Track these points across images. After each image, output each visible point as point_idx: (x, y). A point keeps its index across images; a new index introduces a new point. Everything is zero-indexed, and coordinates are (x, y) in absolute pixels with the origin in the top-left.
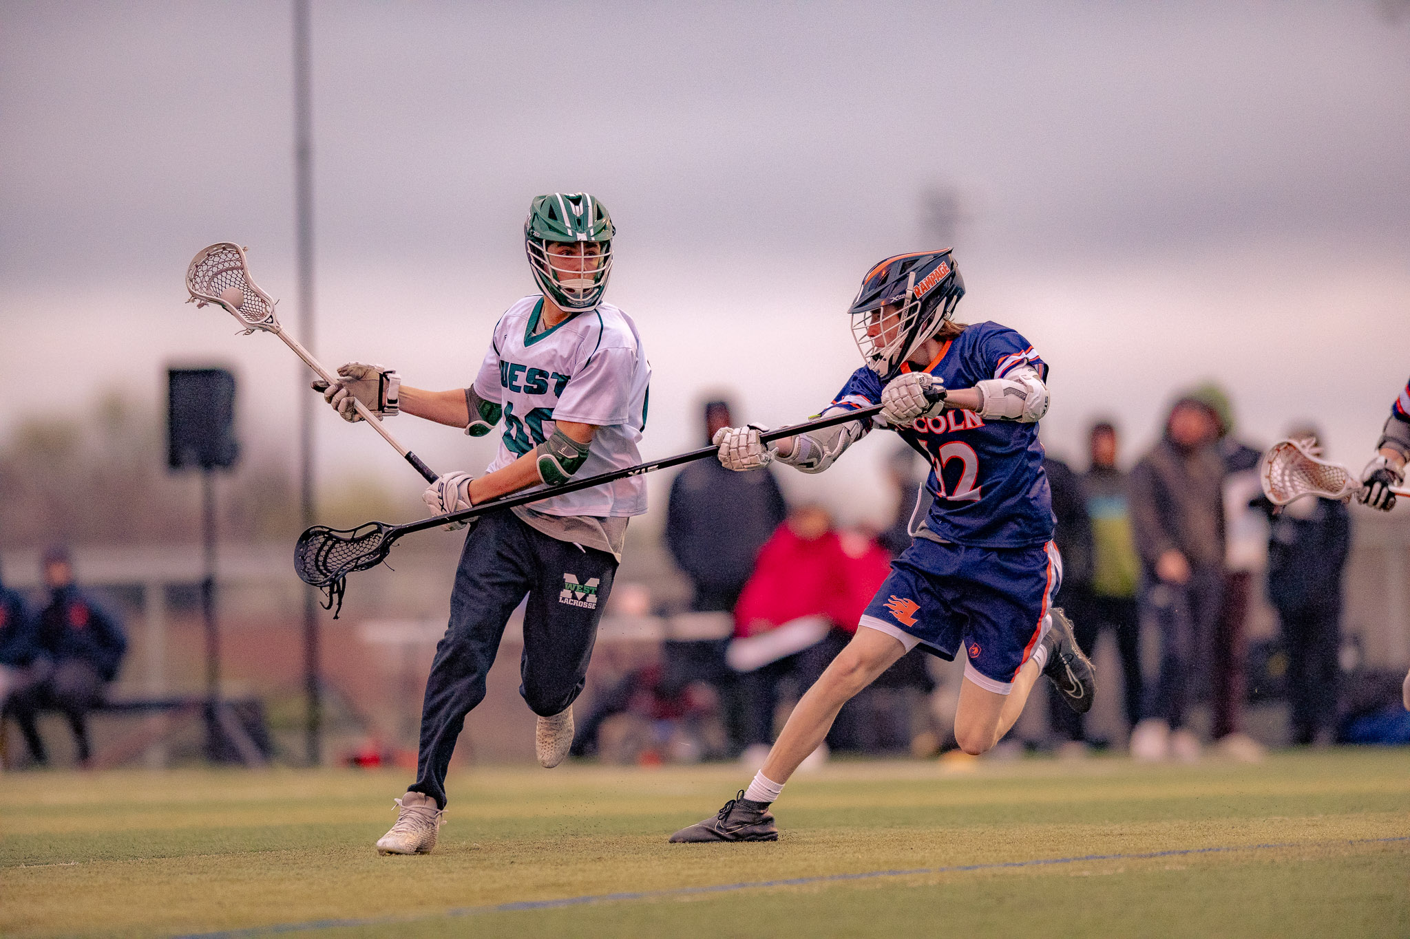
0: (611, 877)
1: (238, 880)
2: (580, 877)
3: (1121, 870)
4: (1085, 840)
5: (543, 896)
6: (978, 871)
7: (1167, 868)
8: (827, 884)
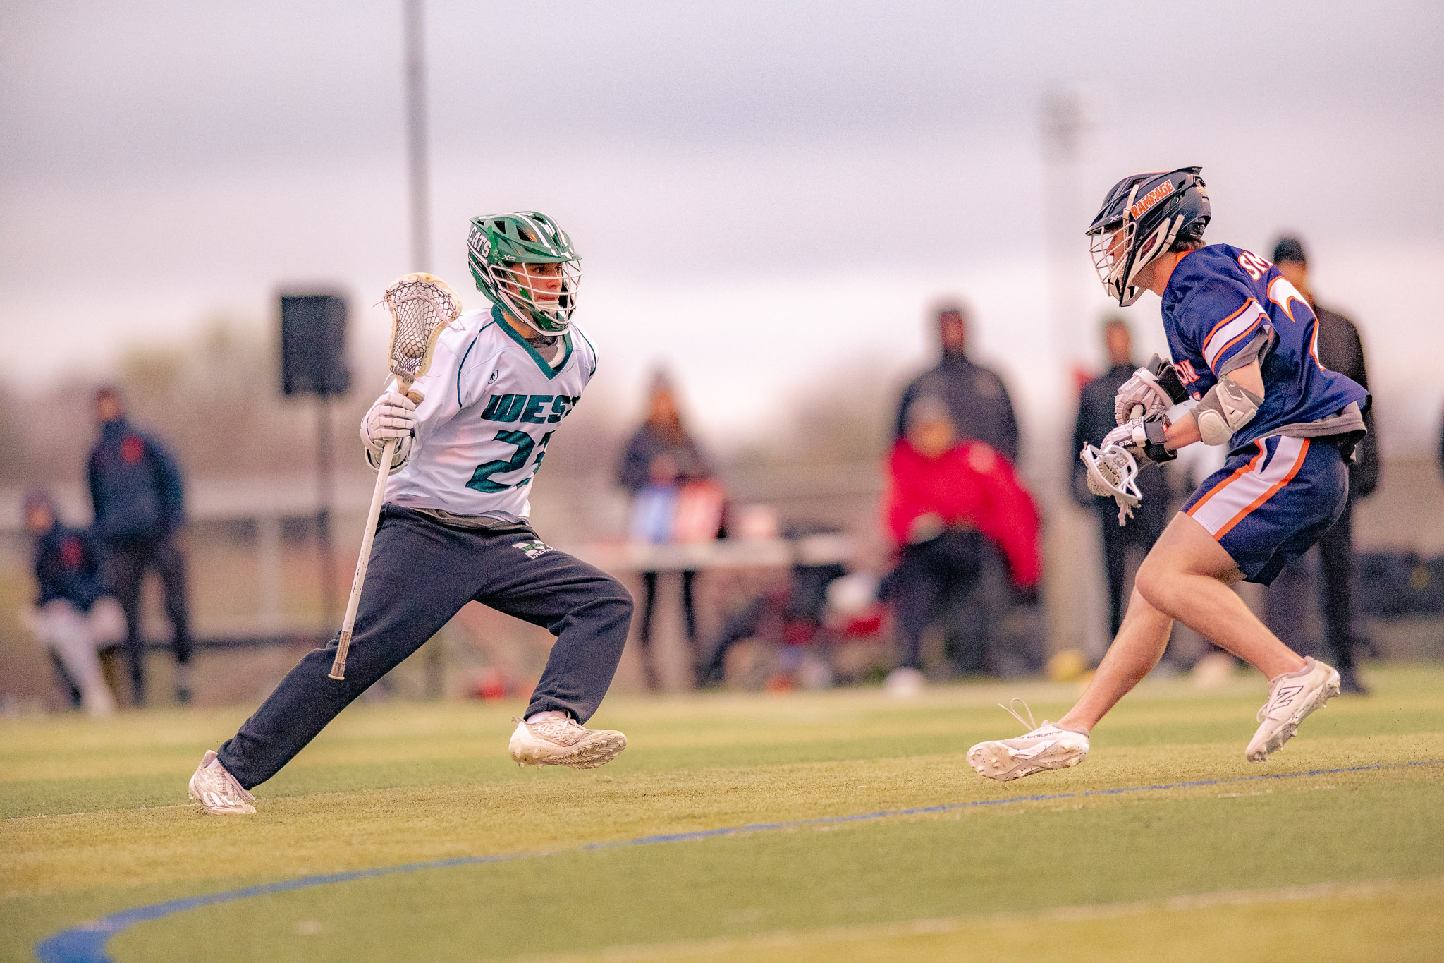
0: (747, 807)
1: (365, 818)
2: (715, 809)
3: (1269, 791)
4: (1231, 760)
5: (679, 829)
6: (1123, 794)
7: (1317, 787)
8: (969, 811)
